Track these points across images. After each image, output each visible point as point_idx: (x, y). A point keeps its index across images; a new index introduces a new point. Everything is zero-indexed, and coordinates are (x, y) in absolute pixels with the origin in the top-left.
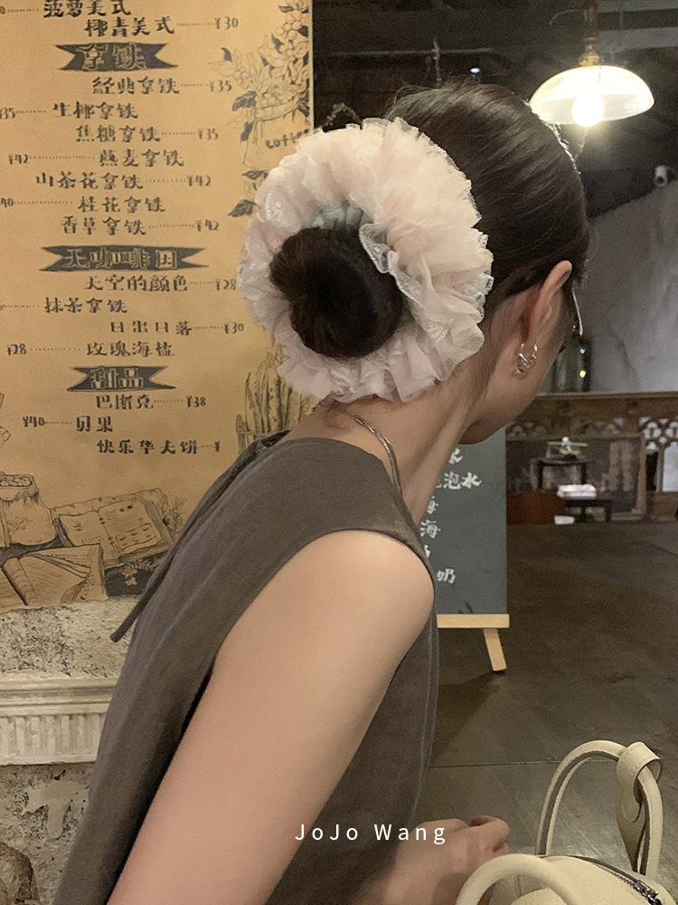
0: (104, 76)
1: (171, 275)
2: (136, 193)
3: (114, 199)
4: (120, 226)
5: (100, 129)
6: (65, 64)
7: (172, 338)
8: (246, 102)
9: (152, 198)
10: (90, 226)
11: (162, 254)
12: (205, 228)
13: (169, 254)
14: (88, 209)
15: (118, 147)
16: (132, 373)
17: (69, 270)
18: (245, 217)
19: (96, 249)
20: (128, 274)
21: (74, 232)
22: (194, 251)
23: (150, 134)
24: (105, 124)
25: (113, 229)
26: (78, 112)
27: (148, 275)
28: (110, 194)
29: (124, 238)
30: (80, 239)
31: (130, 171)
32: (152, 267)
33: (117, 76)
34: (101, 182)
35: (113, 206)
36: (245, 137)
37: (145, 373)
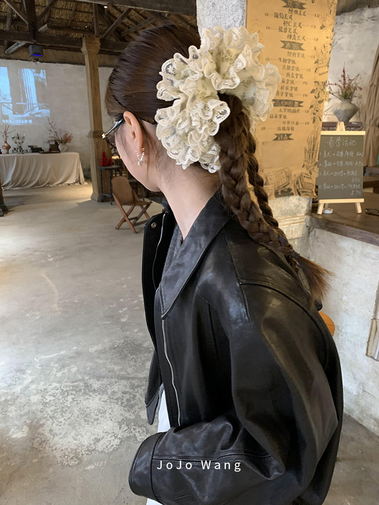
0: (290, 51)
1: (297, 108)
2: (293, 86)
4: (288, 95)
5: (288, 66)
6: (282, 46)
7: (295, 126)
8: (317, 62)
9: (296, 87)
10: (282, 94)
11: (296, 103)
12: (305, 96)
13: (297, 103)
14: (282, 89)
15: (290, 72)
16: (286, 135)
17: (276, 106)
18: (313, 93)
19: (282, 100)
20: (288, 108)
21: (278, 95)
22: (301, 102)
23: (297, 69)
24: (289, 65)
26: (283, 61)
27: (292, 108)
28: (287, 85)
29: (289, 98)
30: (279, 98)
31: (292, 79)
32: (293, 106)
33: (293, 51)
35: (287, 88)
36: (315, 72)
37: (288, 135)
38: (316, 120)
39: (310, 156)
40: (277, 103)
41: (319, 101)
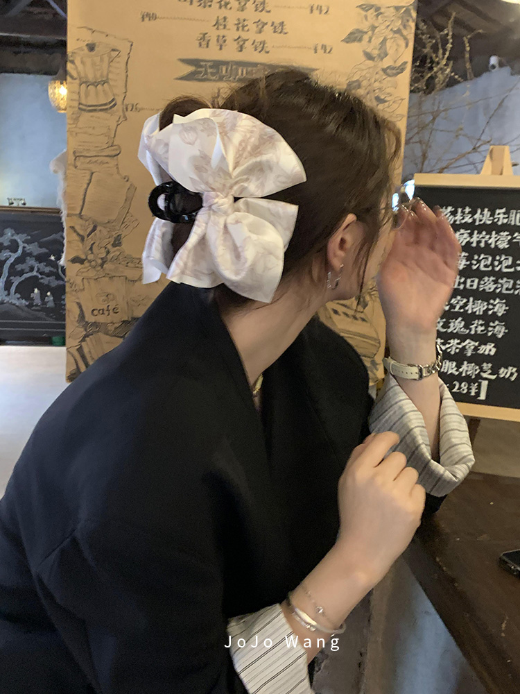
3: (244, 20)
4: (248, 46)
9: (278, 22)
10: (222, 42)
12: (320, 51)
14: (221, 27)
18: (356, 44)
19: (226, 63)
21: (207, 47)
25: (241, 47)
28: (241, 15)
29: (250, 55)
30: (212, 54)
34: (234, 5)
35: (245, 27)
40: (204, 69)
41: (384, 70)
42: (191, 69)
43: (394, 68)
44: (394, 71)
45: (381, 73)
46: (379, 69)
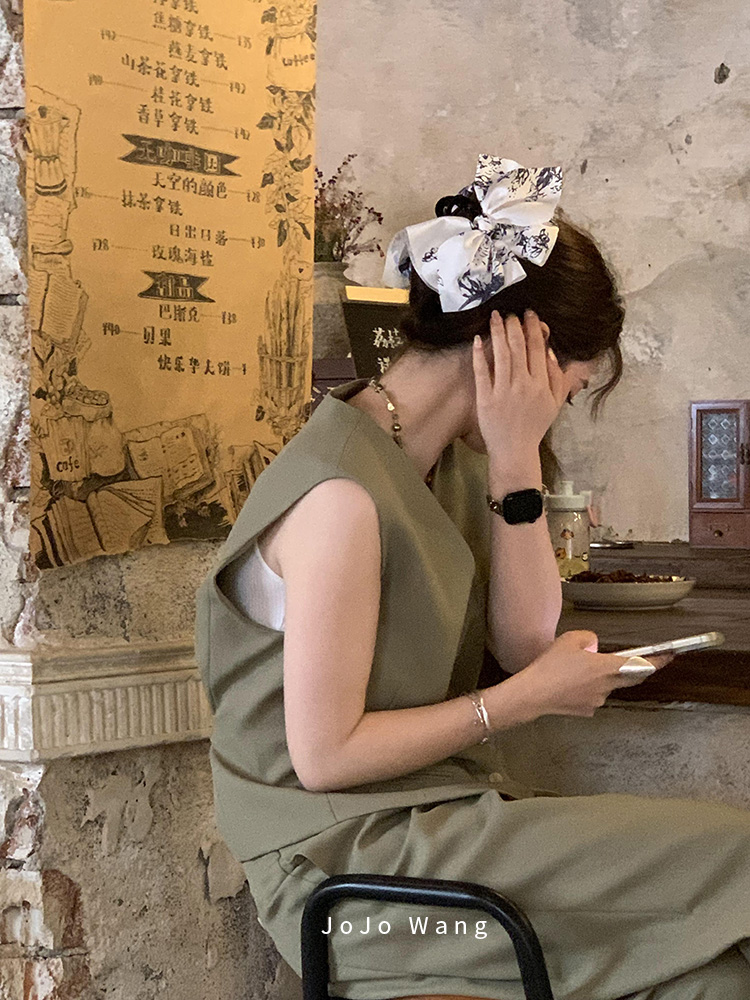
1: (216, 180)
2: (195, 92)
3: (178, 93)
4: (181, 123)
5: (171, 19)
7: (212, 247)
8: (269, 17)
9: (205, 98)
10: (159, 118)
11: (209, 157)
12: (241, 137)
13: (215, 158)
14: (158, 99)
15: (181, 39)
16: (185, 281)
17: (141, 162)
18: (268, 130)
19: (161, 143)
20: (182, 173)
21: (147, 122)
22: (231, 159)
23: (206, 33)
24: (174, 14)
25: (176, 125)
27: (198, 177)
28: (175, 87)
29: (183, 136)
30: (150, 132)
31: (190, 68)
32: (202, 170)
34: (169, 74)
35: (178, 101)
36: (268, 51)
37: (195, 282)
38: (291, 233)
39: (279, 378)
40: (143, 149)
41: (292, 163)
42: (132, 147)
43: (299, 162)
44: (300, 166)
45: (289, 166)
46: (288, 162)
